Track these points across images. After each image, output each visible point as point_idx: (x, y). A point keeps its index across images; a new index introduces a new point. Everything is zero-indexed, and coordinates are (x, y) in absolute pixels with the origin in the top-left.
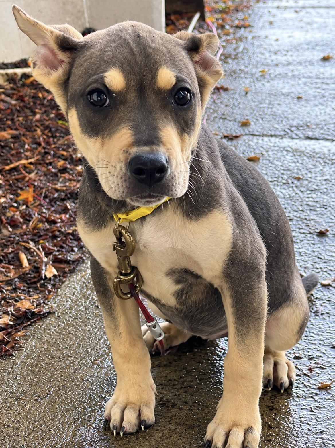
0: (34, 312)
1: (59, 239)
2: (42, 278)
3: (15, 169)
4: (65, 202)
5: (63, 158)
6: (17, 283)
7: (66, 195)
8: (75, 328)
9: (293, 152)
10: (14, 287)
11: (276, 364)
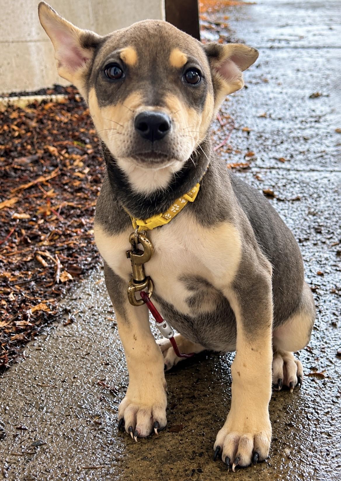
0: (50, 314)
1: (74, 251)
2: (56, 283)
3: (35, 186)
4: (81, 218)
5: (79, 179)
6: (35, 286)
7: (82, 212)
8: (88, 332)
9: (299, 184)
10: (31, 290)
11: (285, 364)
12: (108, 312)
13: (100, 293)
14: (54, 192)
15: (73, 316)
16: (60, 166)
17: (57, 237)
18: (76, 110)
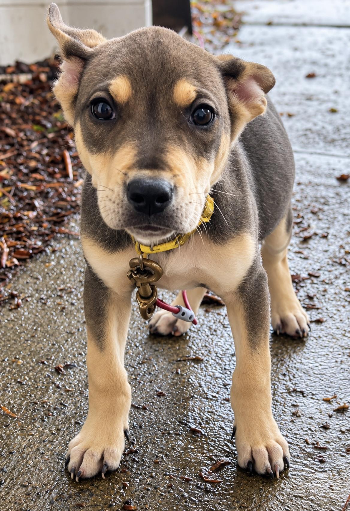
1: (23, 234)
2: (2, 267)
4: (34, 200)
5: (36, 159)
7: (36, 194)
12: (58, 296)
13: (50, 276)
14: (8, 172)
15: (20, 301)
16: (17, 146)
17: (7, 220)
18: (40, 92)
